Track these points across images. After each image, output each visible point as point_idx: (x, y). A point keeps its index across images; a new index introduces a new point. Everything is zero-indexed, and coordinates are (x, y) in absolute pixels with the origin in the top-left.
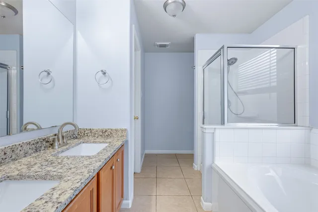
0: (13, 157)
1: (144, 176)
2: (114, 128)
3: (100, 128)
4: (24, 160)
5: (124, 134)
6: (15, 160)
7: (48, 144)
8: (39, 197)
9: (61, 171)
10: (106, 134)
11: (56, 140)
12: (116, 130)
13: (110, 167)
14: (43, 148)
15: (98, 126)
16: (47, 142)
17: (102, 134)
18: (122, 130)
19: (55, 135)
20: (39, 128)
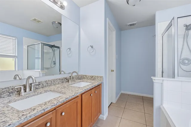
0: (54, 84)
1: (117, 106)
2: (96, 75)
3: (90, 75)
4: (57, 86)
5: (101, 79)
6: (54, 85)
7: (67, 80)
8: (54, 98)
9: (66, 91)
10: (92, 78)
11: (70, 79)
12: (98, 77)
13: (90, 94)
14: (65, 82)
15: (89, 74)
16: (67, 79)
17: (91, 78)
18: (100, 77)
19: (70, 77)
20: (65, 73)
